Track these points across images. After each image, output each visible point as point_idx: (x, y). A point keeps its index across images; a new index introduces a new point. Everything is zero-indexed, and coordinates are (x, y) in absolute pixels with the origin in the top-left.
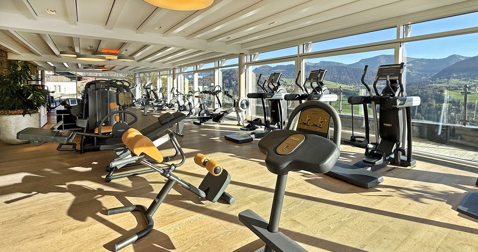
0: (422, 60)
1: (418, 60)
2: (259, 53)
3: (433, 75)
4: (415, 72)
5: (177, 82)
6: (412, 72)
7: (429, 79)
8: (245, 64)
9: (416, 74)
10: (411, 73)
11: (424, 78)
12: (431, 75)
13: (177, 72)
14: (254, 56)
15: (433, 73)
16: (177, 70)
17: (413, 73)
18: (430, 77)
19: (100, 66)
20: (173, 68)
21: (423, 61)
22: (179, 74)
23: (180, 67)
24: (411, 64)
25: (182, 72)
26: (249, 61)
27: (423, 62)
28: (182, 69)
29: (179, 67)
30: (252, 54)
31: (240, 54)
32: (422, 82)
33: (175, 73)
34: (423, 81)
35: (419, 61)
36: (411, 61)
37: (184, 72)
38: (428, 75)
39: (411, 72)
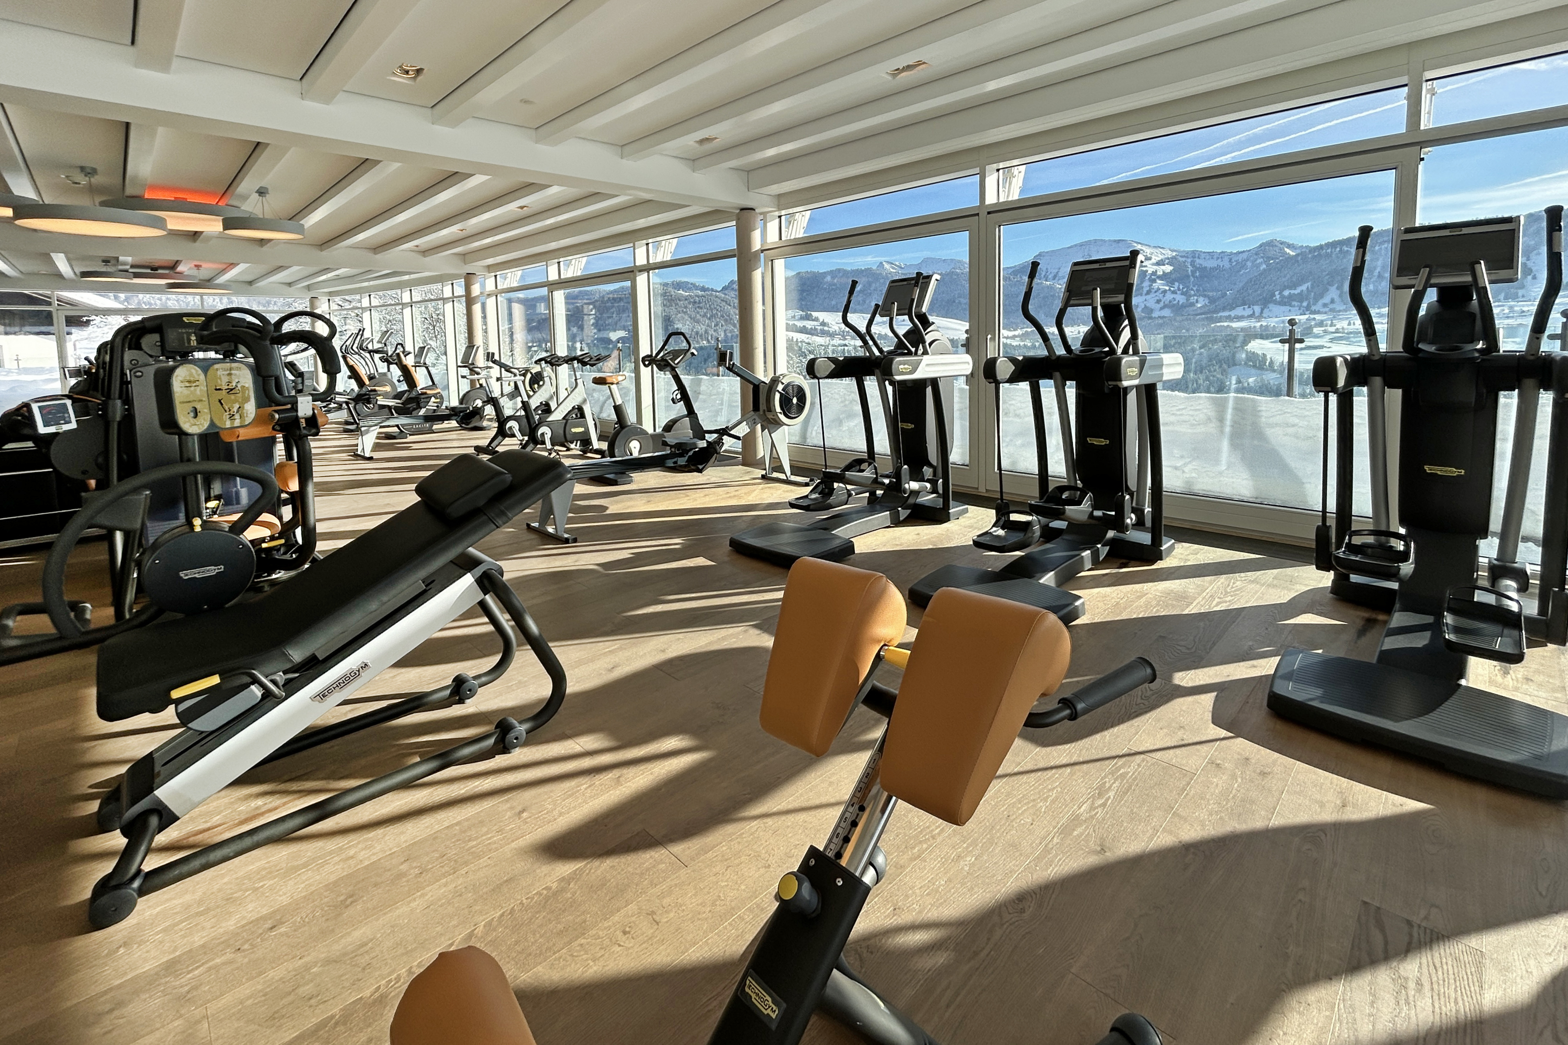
8: (762, 252)
16: (480, 281)
19: (154, 269)
20: (463, 272)
23: (493, 270)
26: (773, 238)
28: (501, 279)
30: (783, 213)
31: (742, 209)
33: (475, 292)
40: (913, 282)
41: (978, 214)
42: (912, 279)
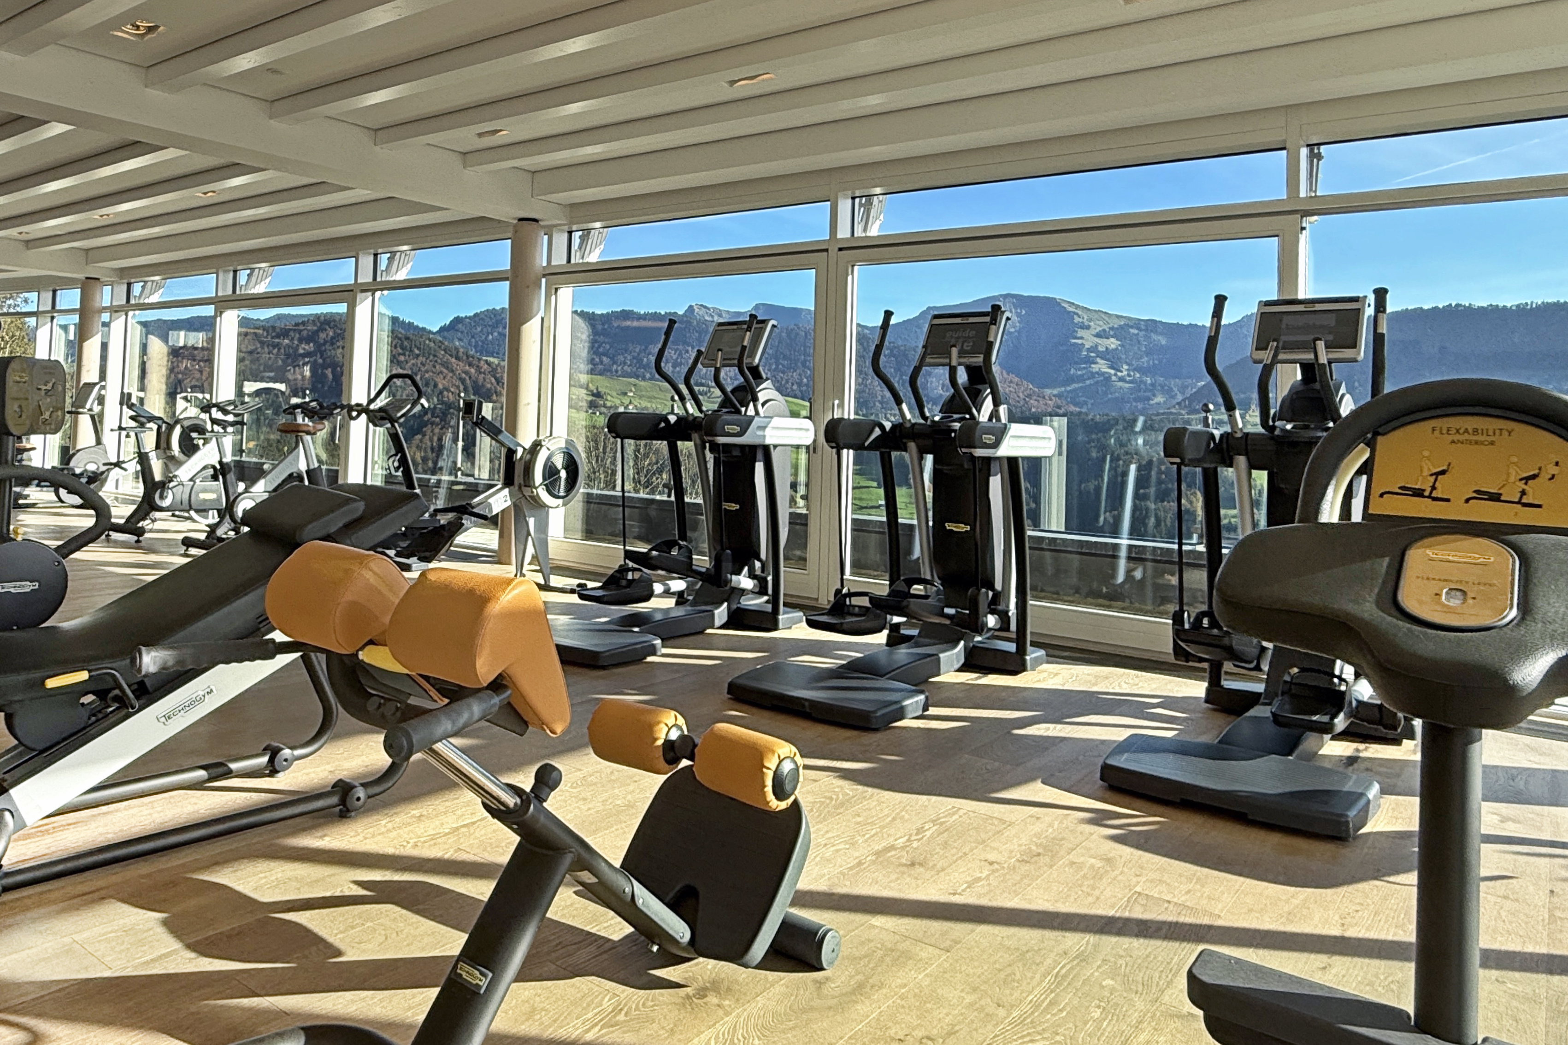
0: (1152, 326)
1: (1137, 323)
2: (609, 223)
3: (1190, 391)
4: (1129, 375)
5: (104, 358)
6: (1115, 375)
7: (1179, 404)
8: (544, 276)
9: (1130, 382)
10: (1114, 378)
11: (1159, 399)
12: (1183, 389)
13: (106, 302)
14: (584, 239)
15: (1190, 381)
16: (107, 289)
17: (1121, 379)
18: (1180, 398)
20: (81, 276)
21: (1156, 332)
22: (115, 310)
23: (127, 275)
24: (1112, 340)
25: (132, 301)
26: (559, 259)
27: (1154, 336)
28: (137, 289)
29: (122, 272)
30: (574, 228)
31: (521, 220)
32: (1154, 418)
33: (97, 305)
34: (1158, 414)
35: (1139, 329)
36: (1112, 328)
37: (147, 301)
38: (1175, 389)
39: (1113, 372)
40: (745, 326)
41: (826, 250)
42: (744, 322)
